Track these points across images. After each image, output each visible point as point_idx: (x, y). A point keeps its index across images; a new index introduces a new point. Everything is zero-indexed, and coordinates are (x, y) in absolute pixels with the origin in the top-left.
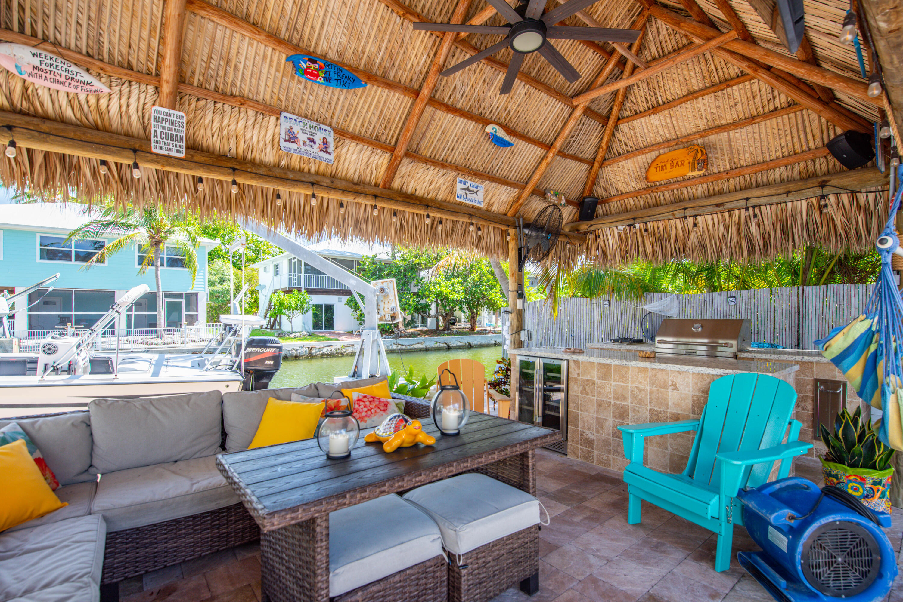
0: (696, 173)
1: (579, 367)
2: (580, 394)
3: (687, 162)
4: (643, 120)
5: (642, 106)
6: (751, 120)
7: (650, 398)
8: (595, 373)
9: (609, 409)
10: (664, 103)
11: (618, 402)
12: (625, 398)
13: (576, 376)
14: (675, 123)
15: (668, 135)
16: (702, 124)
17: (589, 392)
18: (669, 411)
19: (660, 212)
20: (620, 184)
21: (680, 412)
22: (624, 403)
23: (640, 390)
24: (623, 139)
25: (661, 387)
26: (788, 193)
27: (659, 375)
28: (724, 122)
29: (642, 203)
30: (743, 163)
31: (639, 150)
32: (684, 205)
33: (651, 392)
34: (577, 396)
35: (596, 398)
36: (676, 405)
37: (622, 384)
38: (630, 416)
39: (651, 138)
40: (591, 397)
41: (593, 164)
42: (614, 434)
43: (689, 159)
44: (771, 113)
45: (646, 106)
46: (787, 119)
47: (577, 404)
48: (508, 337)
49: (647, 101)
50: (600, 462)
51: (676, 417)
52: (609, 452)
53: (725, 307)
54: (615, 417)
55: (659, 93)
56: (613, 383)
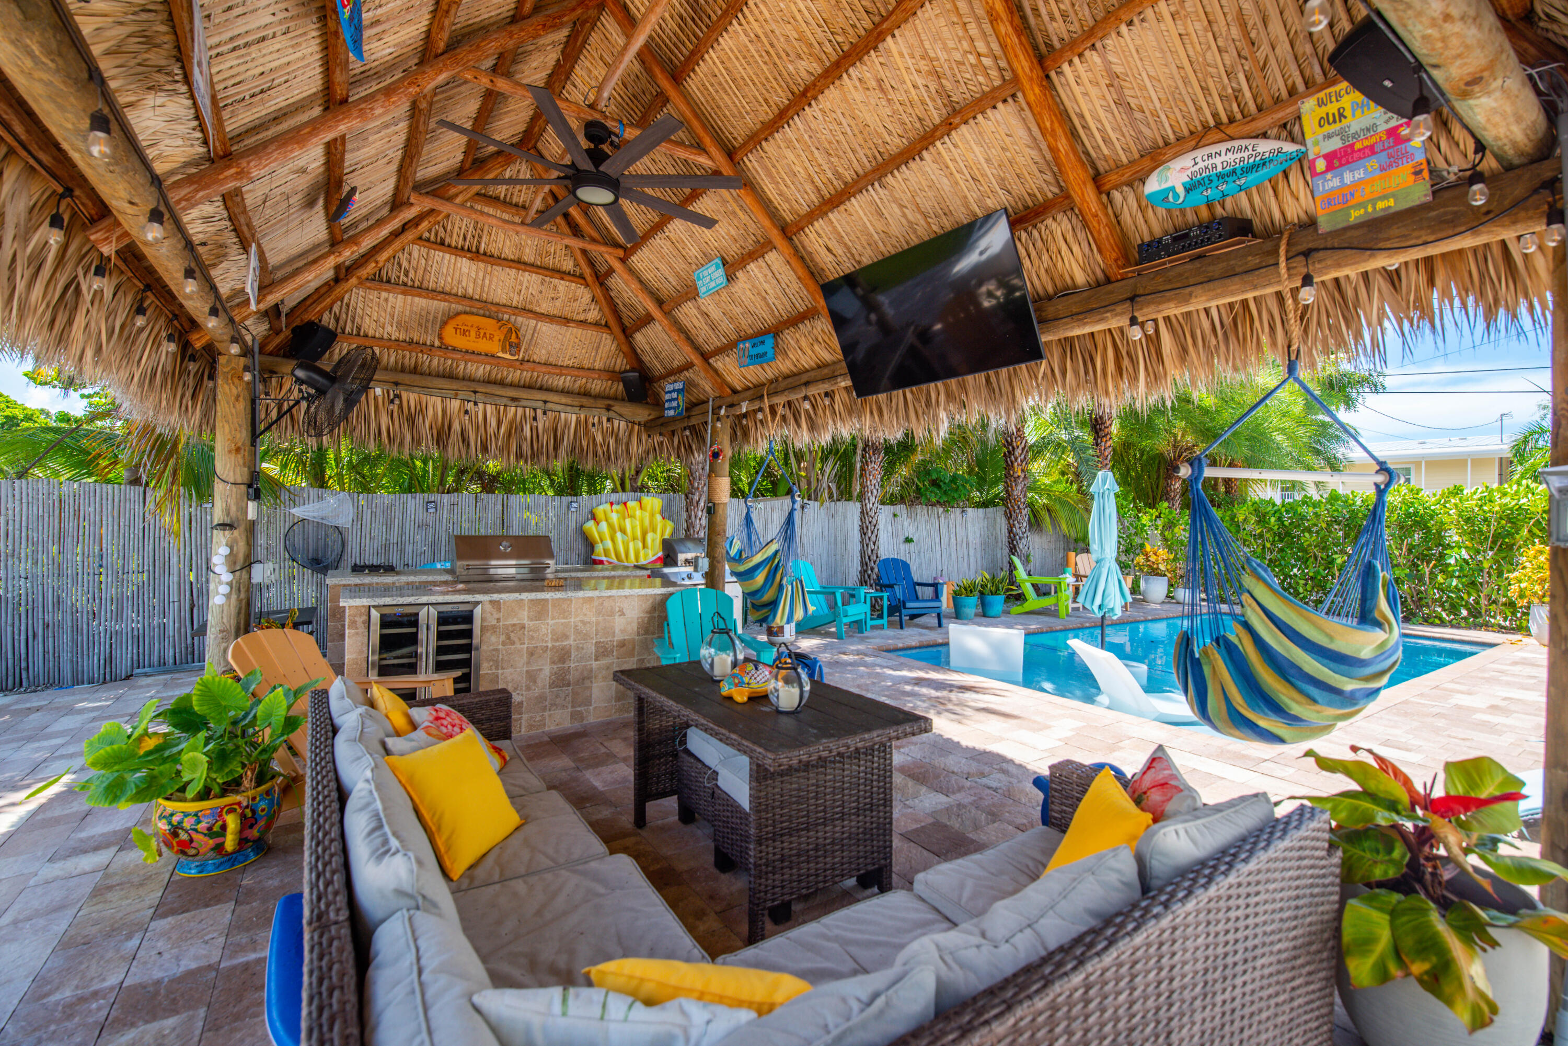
0: (508, 356)
1: (499, 610)
2: (500, 647)
3: (496, 338)
4: (447, 256)
5: (456, 240)
6: (565, 321)
7: (597, 630)
8: (525, 613)
9: (546, 655)
10: (485, 254)
11: (557, 644)
12: (566, 637)
14: (487, 282)
15: (470, 291)
16: (516, 300)
17: (516, 640)
20: (367, 319)
22: (565, 643)
23: (584, 623)
24: (405, 264)
25: (608, 616)
26: (581, 407)
27: (607, 604)
28: (538, 309)
29: (392, 359)
30: (535, 357)
31: (420, 289)
32: (475, 386)
33: (598, 623)
34: (497, 650)
35: (526, 646)
37: (563, 621)
38: (573, 656)
39: (444, 282)
40: (518, 646)
41: (342, 275)
42: (552, 685)
43: (499, 336)
44: (583, 323)
45: (461, 243)
46: (590, 334)
47: (497, 661)
48: (227, 577)
49: (465, 238)
50: (530, 727)
51: (622, 644)
52: (544, 709)
53: (421, 515)
54: (553, 663)
55: (485, 239)
56: (551, 622)
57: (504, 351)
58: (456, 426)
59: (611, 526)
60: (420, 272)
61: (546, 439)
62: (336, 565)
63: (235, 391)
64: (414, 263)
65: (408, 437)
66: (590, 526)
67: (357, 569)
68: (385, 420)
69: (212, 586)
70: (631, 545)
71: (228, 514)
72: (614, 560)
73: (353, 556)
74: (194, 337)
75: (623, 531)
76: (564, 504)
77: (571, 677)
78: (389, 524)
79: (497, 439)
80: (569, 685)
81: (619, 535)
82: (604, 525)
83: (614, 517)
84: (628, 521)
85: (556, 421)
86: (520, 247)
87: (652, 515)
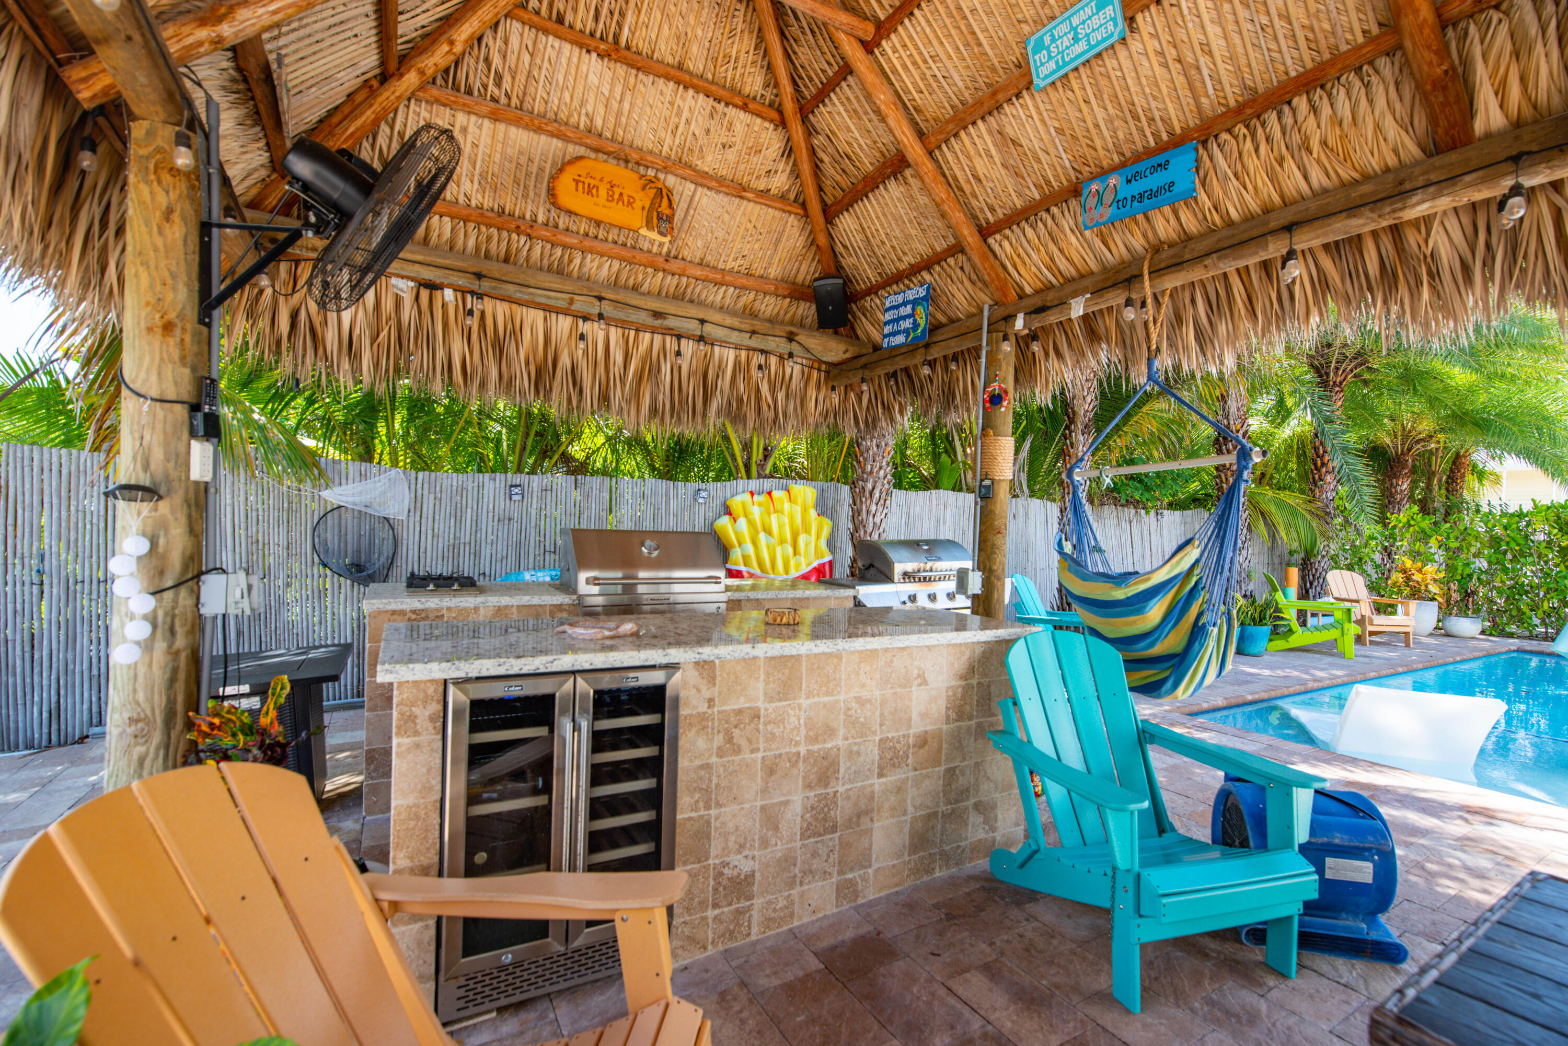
0: (655, 236)
1: (712, 680)
2: (714, 759)
3: (638, 204)
4: (566, 49)
5: (583, 18)
7: (882, 715)
8: (761, 685)
9: (795, 771)
10: (628, 49)
11: (815, 747)
12: (830, 732)
13: (703, 707)
14: (626, 106)
15: (599, 122)
16: (669, 145)
17: (743, 743)
18: (912, 731)
19: (547, 285)
21: (929, 728)
22: (829, 745)
23: (861, 702)
25: (900, 686)
27: (897, 661)
28: (699, 165)
31: (519, 113)
32: (599, 290)
33: (884, 702)
34: (707, 767)
35: (760, 755)
36: (924, 716)
37: (826, 699)
38: (842, 770)
39: (559, 103)
40: (747, 756)
41: (393, 65)
42: (807, 833)
43: (643, 200)
44: (764, 195)
45: (590, 25)
46: (769, 215)
47: (707, 791)
48: (143, 604)
49: (597, 18)
50: (768, 922)
51: (922, 741)
52: (791, 883)
53: (501, 503)
54: (809, 786)
55: (630, 18)
56: (805, 702)
57: (649, 225)
58: (565, 361)
59: (751, 523)
60: (521, 78)
61: (691, 387)
62: (382, 575)
63: (162, 200)
64: (512, 59)
65: (494, 373)
66: (724, 523)
67: (417, 582)
68: (458, 347)
69: (115, 624)
70: (779, 550)
71: (146, 467)
72: (757, 571)
73: (409, 562)
74: (73, 74)
75: (768, 532)
76: (690, 493)
77: (839, 814)
78: (458, 515)
79: (623, 383)
80: (834, 829)
81: (762, 536)
82: (742, 522)
83: (756, 513)
84: (774, 517)
85: (707, 360)
86: (683, 40)
87: (805, 510)
